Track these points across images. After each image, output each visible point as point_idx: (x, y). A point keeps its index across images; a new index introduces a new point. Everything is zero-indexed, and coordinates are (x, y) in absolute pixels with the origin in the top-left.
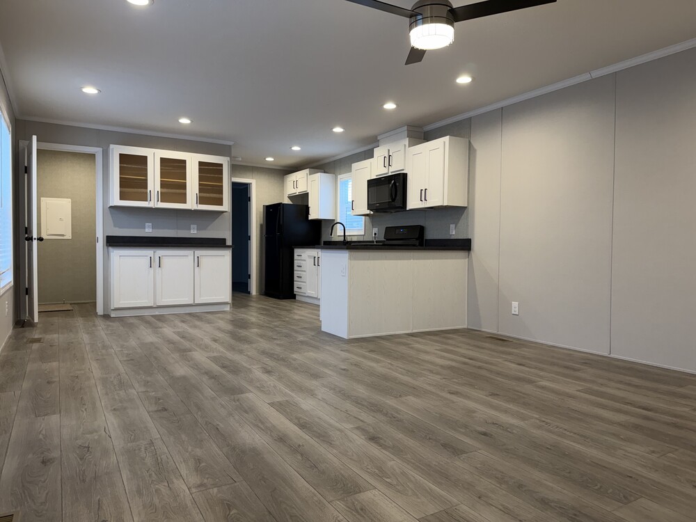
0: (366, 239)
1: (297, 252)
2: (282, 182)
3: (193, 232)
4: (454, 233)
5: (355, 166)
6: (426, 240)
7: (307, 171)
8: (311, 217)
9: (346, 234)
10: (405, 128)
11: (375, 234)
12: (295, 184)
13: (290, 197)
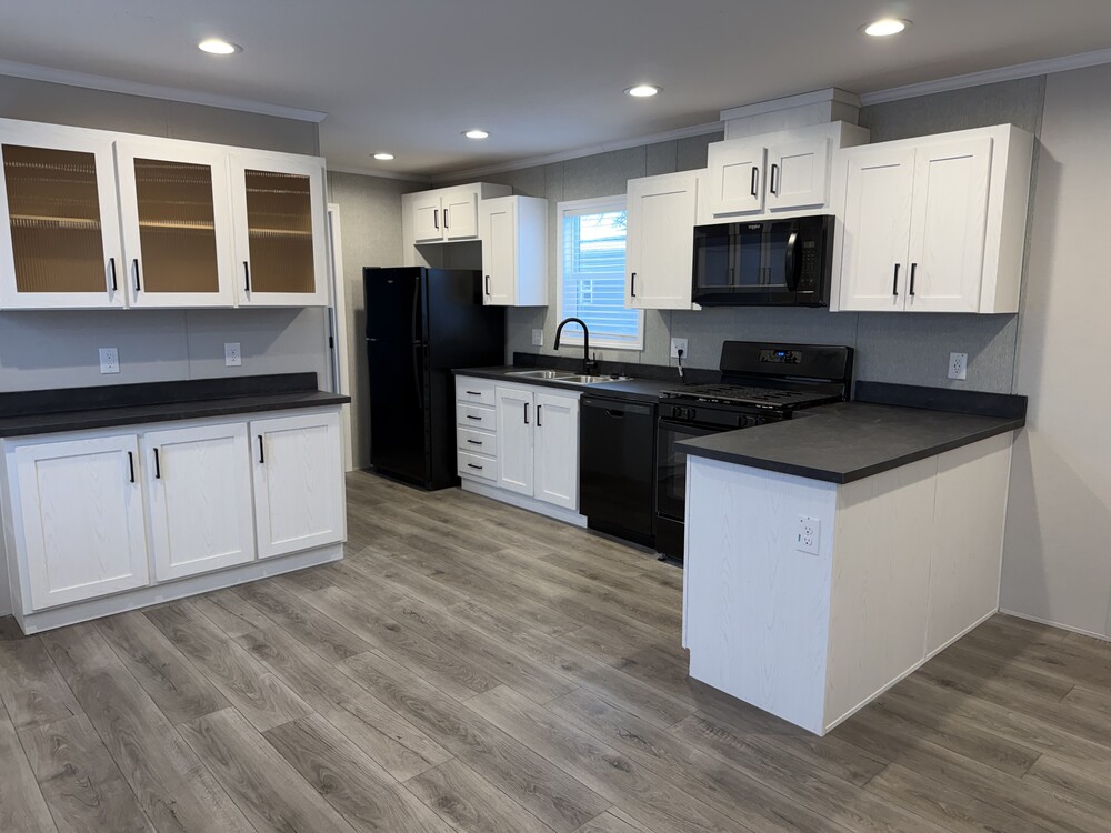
0: (646, 360)
1: (464, 385)
2: (398, 211)
3: (233, 364)
4: (963, 375)
5: (637, 186)
6: (858, 382)
7: (477, 187)
8: (487, 301)
9: (590, 344)
10: (830, 94)
11: (680, 352)
12: (442, 218)
13: (423, 248)
